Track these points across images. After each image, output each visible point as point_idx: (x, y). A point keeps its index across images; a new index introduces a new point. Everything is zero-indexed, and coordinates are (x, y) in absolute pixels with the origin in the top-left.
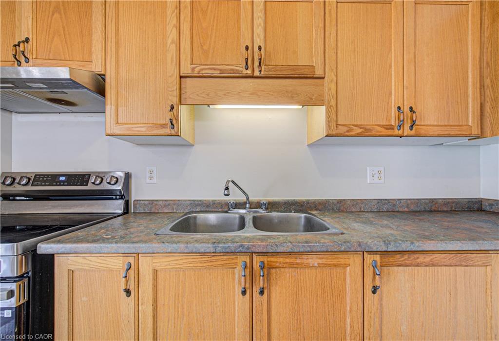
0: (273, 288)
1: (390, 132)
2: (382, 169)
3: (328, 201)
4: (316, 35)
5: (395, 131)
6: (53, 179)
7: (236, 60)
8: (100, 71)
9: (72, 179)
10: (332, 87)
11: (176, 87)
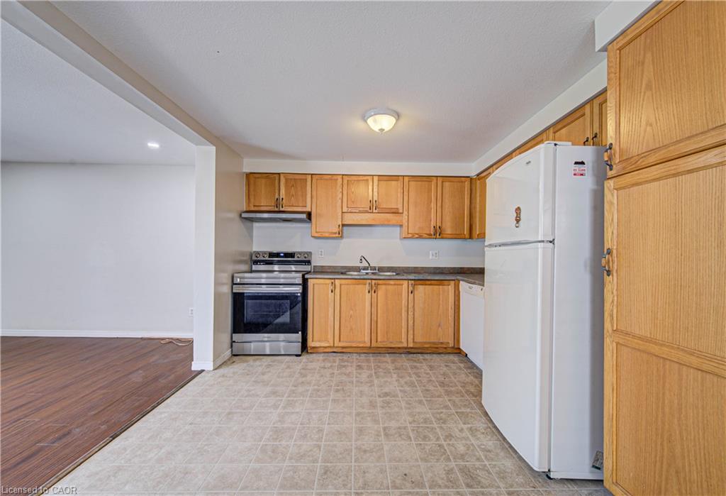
0: (379, 291)
1: (430, 237)
2: (437, 252)
3: (409, 267)
4: (400, 195)
5: (433, 237)
6: (277, 255)
7: (366, 206)
8: (310, 210)
9: (287, 255)
10: (406, 217)
11: (340, 217)
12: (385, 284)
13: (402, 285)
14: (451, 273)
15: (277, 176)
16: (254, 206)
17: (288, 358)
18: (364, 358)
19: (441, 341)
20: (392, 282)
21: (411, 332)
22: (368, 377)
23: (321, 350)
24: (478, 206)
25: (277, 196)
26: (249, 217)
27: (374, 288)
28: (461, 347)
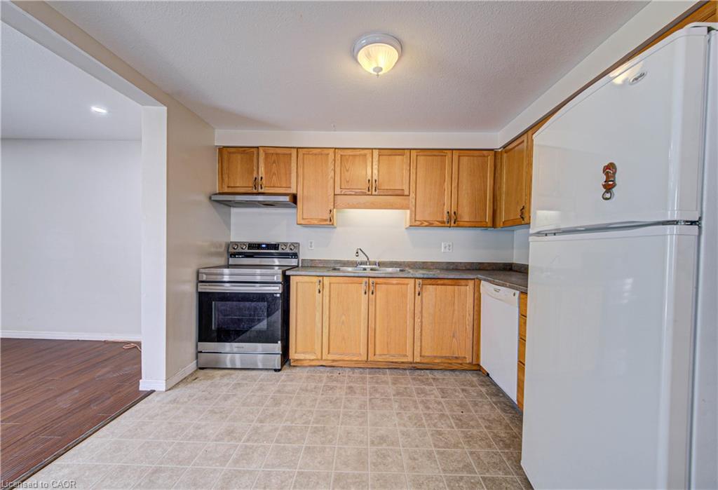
0: (377, 292)
1: (443, 225)
2: (451, 244)
3: (416, 262)
4: (406, 174)
5: (446, 224)
6: (259, 246)
7: (364, 186)
8: (294, 192)
9: (269, 246)
10: (414, 201)
11: (332, 200)
12: (385, 284)
13: (407, 284)
14: (469, 270)
15: (255, 150)
16: (228, 187)
17: (264, 373)
18: (358, 375)
19: (457, 356)
20: (394, 281)
21: (417, 344)
22: (360, 407)
23: (306, 363)
24: (504, 186)
25: (255, 176)
26: (224, 200)
27: (372, 288)
28: (481, 365)
